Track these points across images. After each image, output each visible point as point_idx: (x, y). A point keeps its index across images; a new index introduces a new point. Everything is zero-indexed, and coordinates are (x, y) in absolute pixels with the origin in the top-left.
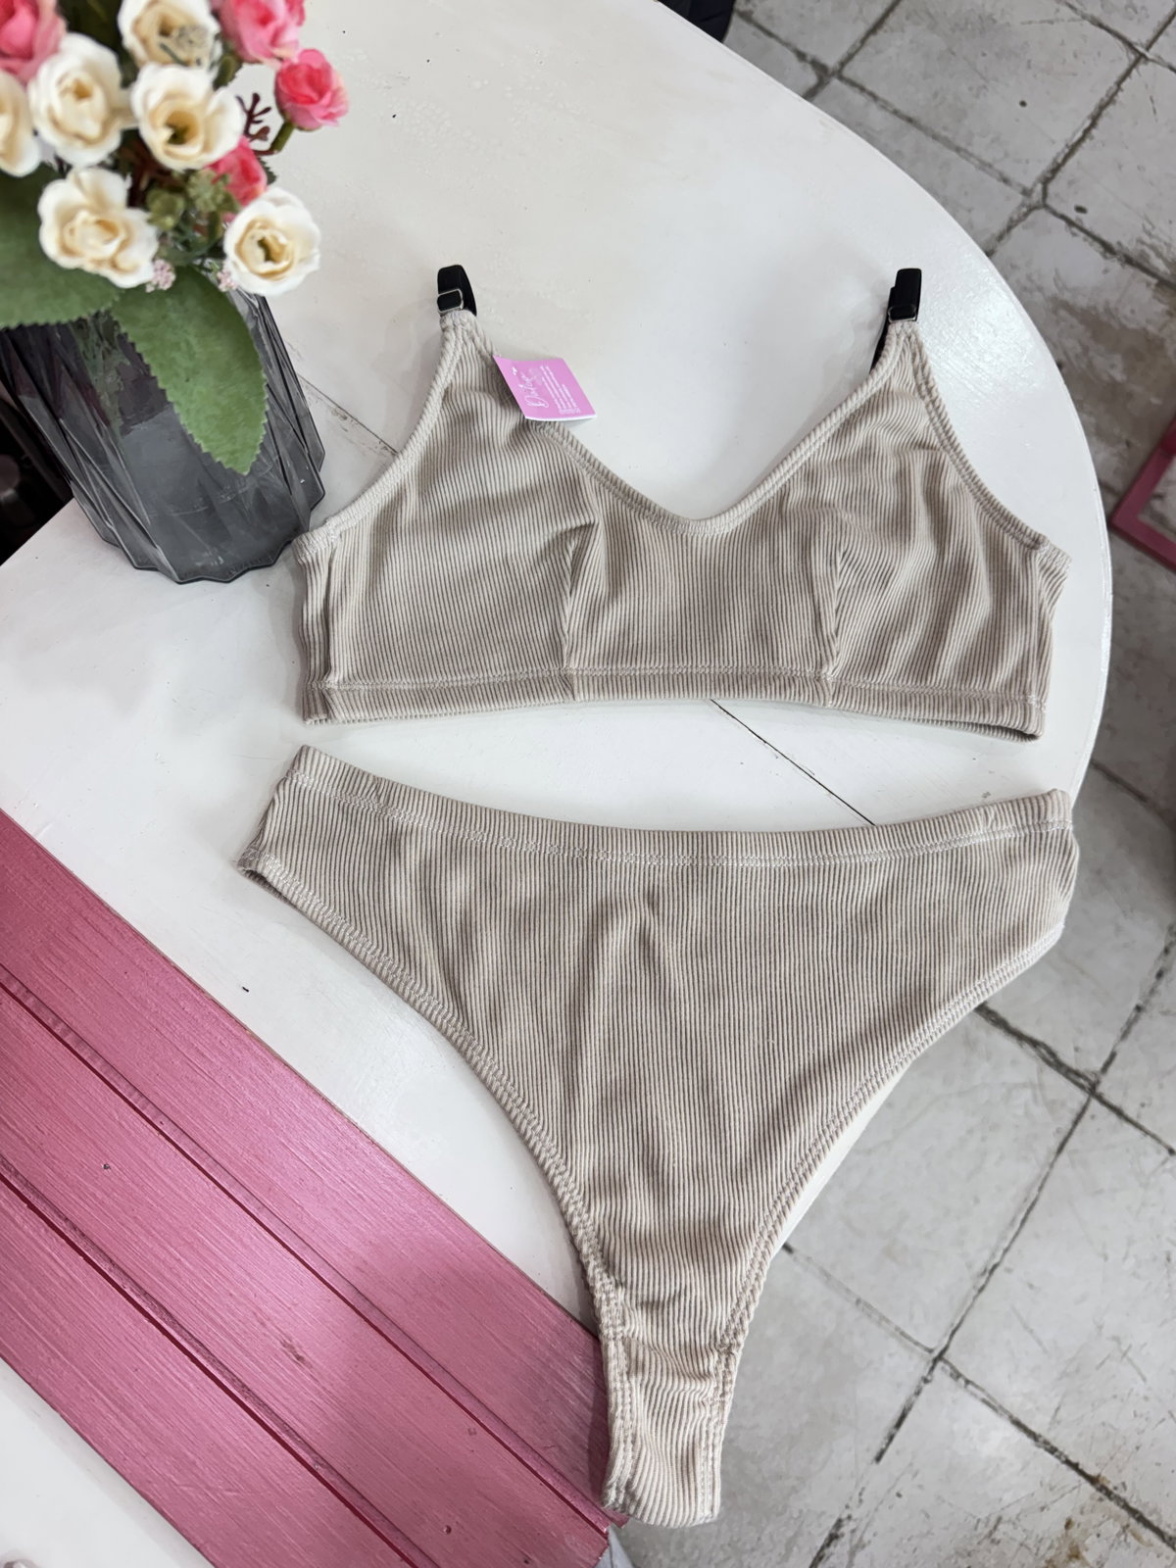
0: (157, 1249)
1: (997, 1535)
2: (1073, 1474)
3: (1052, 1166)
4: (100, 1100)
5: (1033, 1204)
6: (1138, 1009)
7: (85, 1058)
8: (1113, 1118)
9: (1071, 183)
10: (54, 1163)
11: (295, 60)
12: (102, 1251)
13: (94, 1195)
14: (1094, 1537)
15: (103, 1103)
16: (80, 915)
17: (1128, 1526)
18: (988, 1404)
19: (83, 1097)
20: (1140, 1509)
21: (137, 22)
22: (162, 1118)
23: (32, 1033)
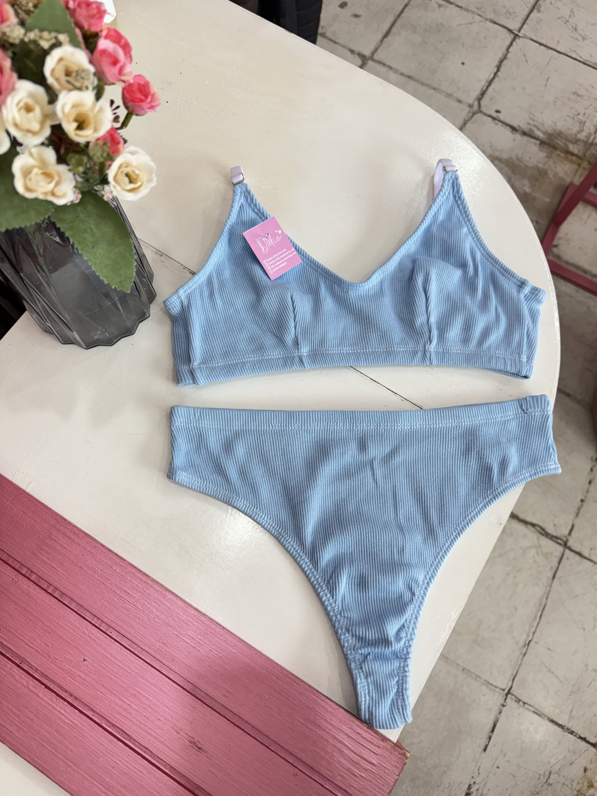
0: (117, 700)
1: (551, 781)
2: (583, 743)
3: (551, 586)
4: (77, 625)
5: (544, 607)
6: (582, 501)
7: (66, 603)
8: (578, 558)
9: (491, 99)
10: (56, 662)
11: (132, 81)
12: (87, 706)
13: (80, 677)
15: (79, 626)
16: (55, 528)
18: (536, 713)
19: (68, 624)
21: (53, 71)
22: (111, 630)
23: (37, 594)
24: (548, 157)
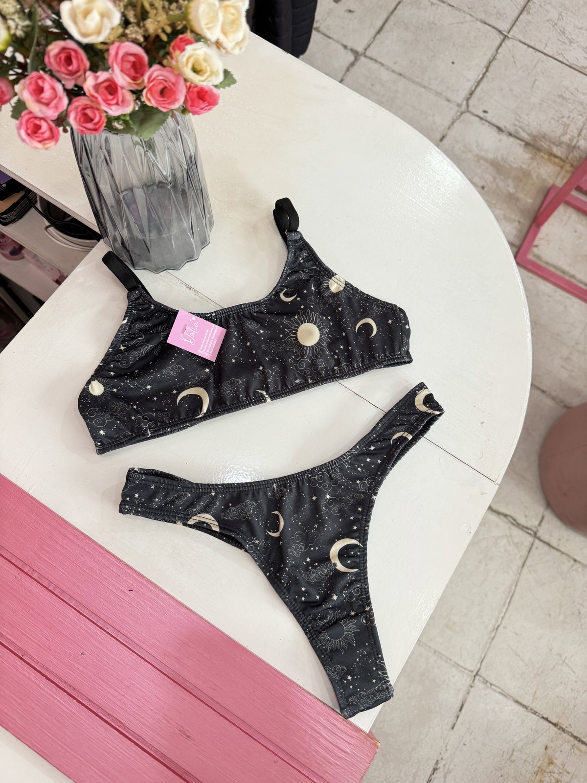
0: (112, 691)
1: (513, 758)
2: (546, 723)
3: (520, 574)
4: (76, 620)
5: (513, 594)
7: (66, 600)
8: (546, 548)
9: (479, 99)
10: (56, 655)
12: (85, 696)
13: (78, 669)
14: (559, 752)
15: (77, 622)
16: (56, 530)
17: (574, 745)
18: (502, 694)
19: (67, 620)
20: (579, 736)
22: (107, 626)
23: (39, 592)
24: (532, 158)
